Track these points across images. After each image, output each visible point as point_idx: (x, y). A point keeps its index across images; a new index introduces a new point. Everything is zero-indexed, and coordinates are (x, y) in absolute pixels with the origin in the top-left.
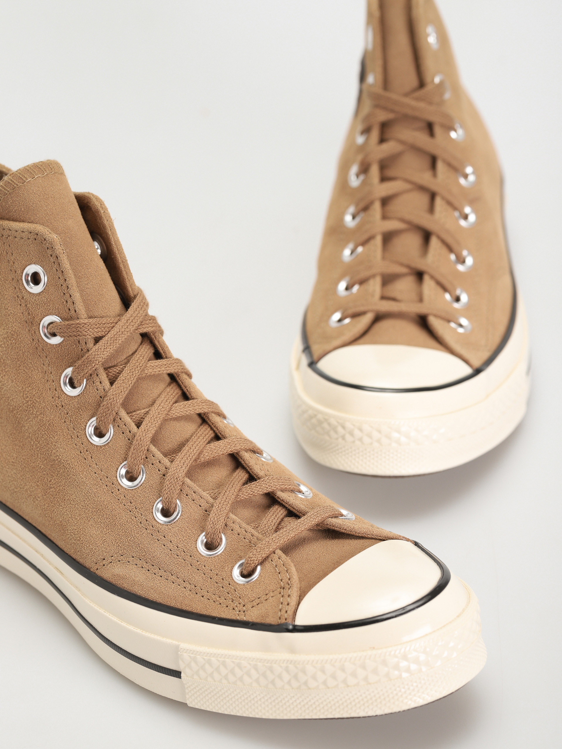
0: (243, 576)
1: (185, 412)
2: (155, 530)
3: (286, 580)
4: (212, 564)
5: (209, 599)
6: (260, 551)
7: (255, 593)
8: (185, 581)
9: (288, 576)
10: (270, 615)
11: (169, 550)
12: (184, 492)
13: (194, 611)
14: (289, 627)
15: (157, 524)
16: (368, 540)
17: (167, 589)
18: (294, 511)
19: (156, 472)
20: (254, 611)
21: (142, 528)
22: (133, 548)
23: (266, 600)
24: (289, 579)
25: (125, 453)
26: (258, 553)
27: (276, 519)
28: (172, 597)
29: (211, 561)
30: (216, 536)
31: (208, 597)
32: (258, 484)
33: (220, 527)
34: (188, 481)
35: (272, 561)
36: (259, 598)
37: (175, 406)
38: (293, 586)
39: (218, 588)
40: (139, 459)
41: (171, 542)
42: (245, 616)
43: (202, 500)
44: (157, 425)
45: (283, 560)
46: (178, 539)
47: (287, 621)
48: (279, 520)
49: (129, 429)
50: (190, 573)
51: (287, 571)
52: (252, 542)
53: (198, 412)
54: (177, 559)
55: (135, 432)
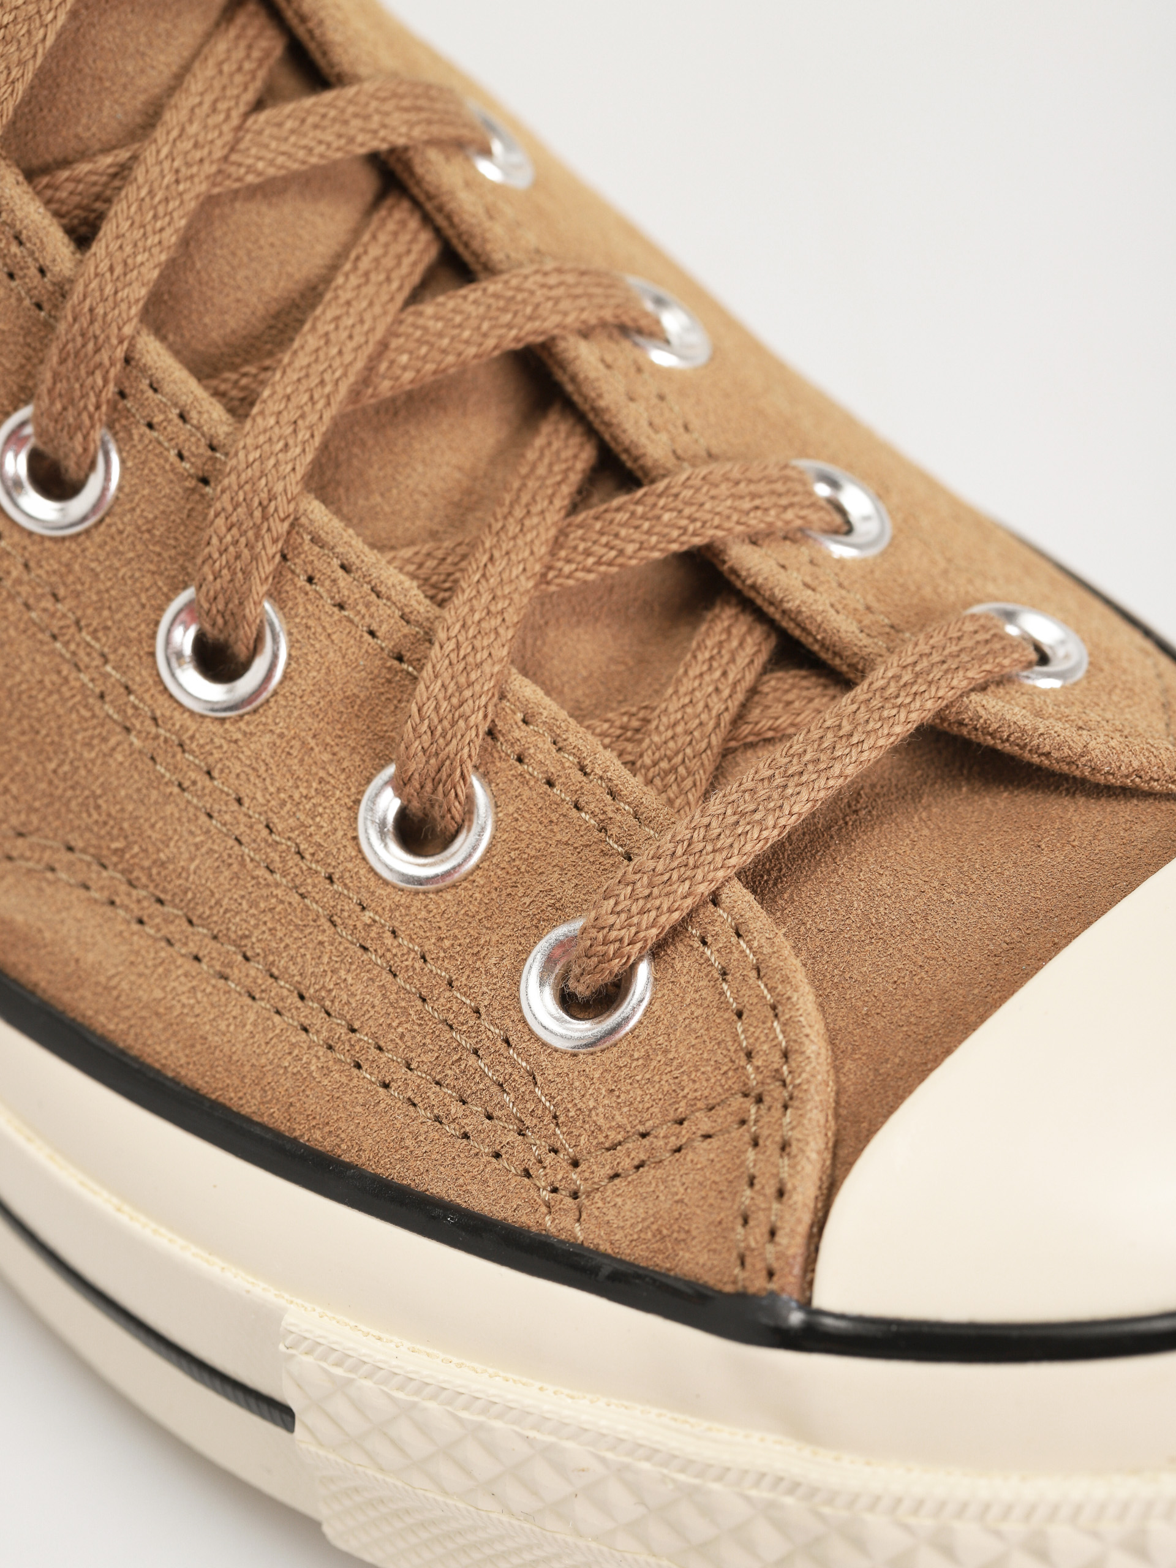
0: (569, 1003)
1: (301, 154)
2: (166, 741)
3: (768, 1056)
4: (426, 926)
5: (414, 1105)
6: (647, 892)
7: (625, 1109)
8: (307, 995)
9: (781, 1037)
10: (694, 1233)
11: (231, 842)
12: (297, 564)
13: (346, 1158)
14: (786, 1319)
15: (177, 714)
16: (1146, 807)
17: (223, 1027)
18: (807, 641)
19: (168, 467)
20: (619, 1200)
21: (109, 725)
22: (69, 811)
23: (678, 1150)
24: (786, 1055)
25: (22, 367)
26: (641, 902)
27: (726, 693)
28: (247, 1068)
29: (424, 914)
30: (446, 795)
31: (410, 1094)
32: (640, 510)
33: (466, 750)
34: (317, 512)
35: (704, 943)
36: (644, 1135)
37: (256, 127)
38: (803, 1101)
39: (456, 1057)
40: (85, 407)
41: (239, 801)
42: (578, 1220)
43: (382, 609)
44: (171, 238)
45: (756, 944)
46: (272, 789)
47: (773, 1286)
48: (740, 697)
49: (36, 260)
50: (325, 959)
51: (774, 1007)
52: (614, 830)
53: (362, 151)
54: (268, 885)
55: (67, 273)
